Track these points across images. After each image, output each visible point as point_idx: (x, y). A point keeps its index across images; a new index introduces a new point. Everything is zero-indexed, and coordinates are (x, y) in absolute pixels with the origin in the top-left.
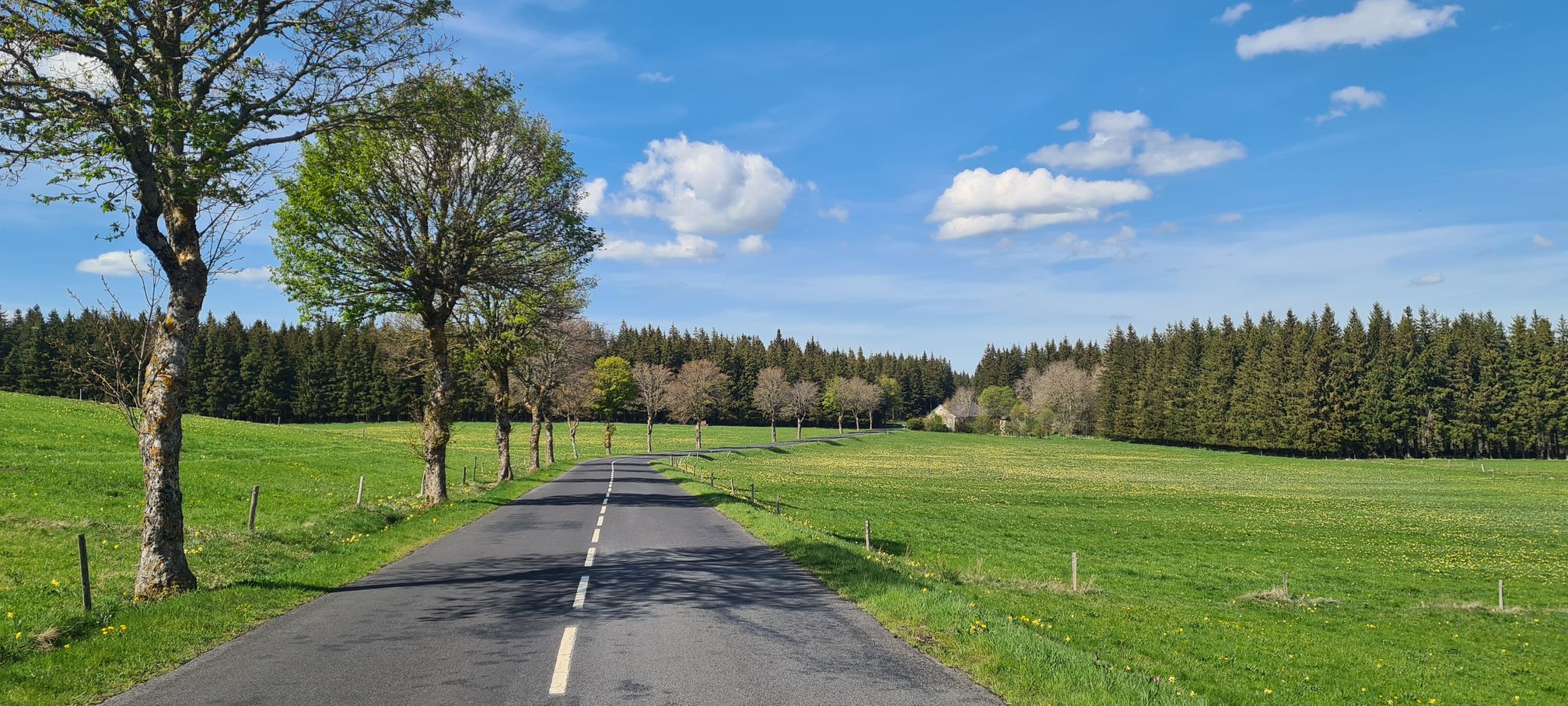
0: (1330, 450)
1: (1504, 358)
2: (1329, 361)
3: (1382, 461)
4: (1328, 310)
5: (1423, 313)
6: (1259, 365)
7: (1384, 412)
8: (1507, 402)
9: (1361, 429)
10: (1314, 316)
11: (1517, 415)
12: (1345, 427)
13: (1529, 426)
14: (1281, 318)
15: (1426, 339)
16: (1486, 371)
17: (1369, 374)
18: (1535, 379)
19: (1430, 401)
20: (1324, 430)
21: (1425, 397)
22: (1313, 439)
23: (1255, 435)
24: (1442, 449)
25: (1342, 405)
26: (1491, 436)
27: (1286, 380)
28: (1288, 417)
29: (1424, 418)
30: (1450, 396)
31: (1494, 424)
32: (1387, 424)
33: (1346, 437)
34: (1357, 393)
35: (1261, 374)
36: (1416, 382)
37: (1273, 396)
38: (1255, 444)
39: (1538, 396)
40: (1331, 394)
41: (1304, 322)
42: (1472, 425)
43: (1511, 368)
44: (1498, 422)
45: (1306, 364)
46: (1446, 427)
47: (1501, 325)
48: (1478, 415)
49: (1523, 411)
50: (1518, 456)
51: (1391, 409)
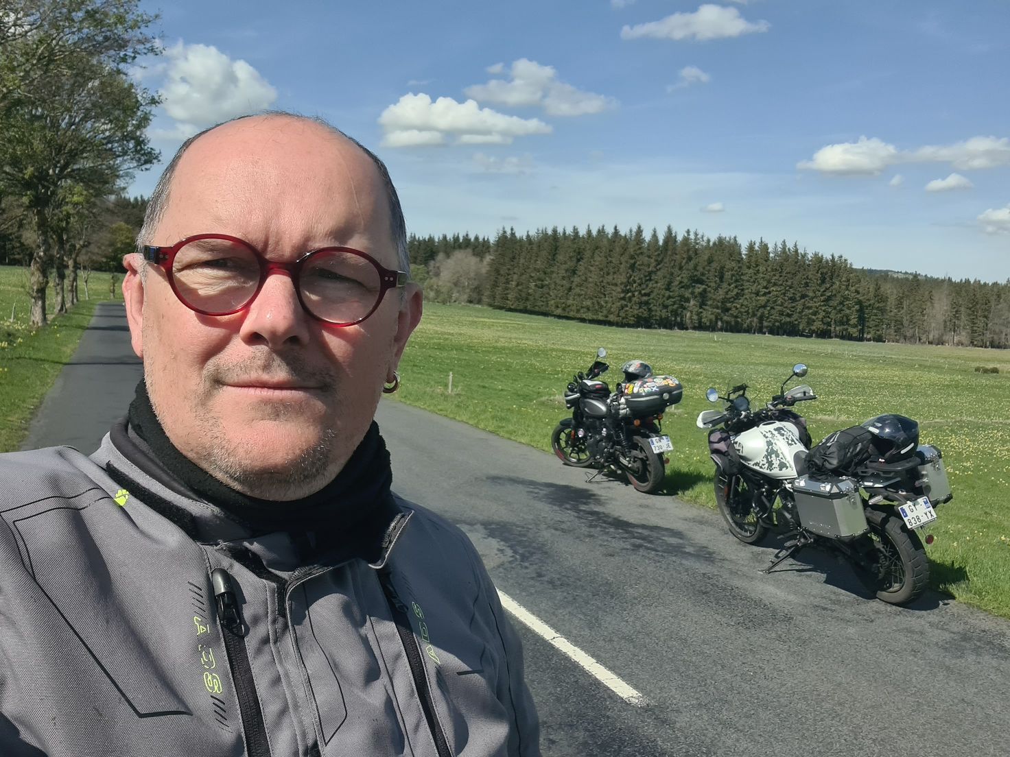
0: (630, 322)
1: (739, 268)
2: (635, 263)
3: (659, 331)
4: (639, 227)
5: (696, 234)
6: (593, 262)
7: (665, 299)
8: (738, 296)
9: (650, 310)
10: (631, 231)
11: (742, 305)
12: (640, 308)
13: (747, 312)
14: (610, 231)
15: (696, 253)
16: (728, 275)
17: (659, 273)
18: (754, 282)
19: (692, 293)
20: (627, 309)
21: (690, 290)
22: (620, 314)
23: (585, 310)
24: (696, 325)
25: (640, 293)
26: (725, 318)
27: (608, 274)
28: (607, 299)
29: (687, 304)
30: (705, 290)
31: (728, 310)
32: (666, 307)
33: (640, 314)
34: (650, 285)
35: (592, 269)
36: (685, 281)
37: (599, 284)
38: (584, 316)
39: (755, 294)
40: (634, 285)
41: (623, 234)
42: (715, 310)
43: (742, 274)
44: (730, 309)
45: (621, 264)
46: (701, 310)
47: (740, 246)
48: (719, 304)
49: (745, 303)
50: (739, 331)
51: (669, 297)
